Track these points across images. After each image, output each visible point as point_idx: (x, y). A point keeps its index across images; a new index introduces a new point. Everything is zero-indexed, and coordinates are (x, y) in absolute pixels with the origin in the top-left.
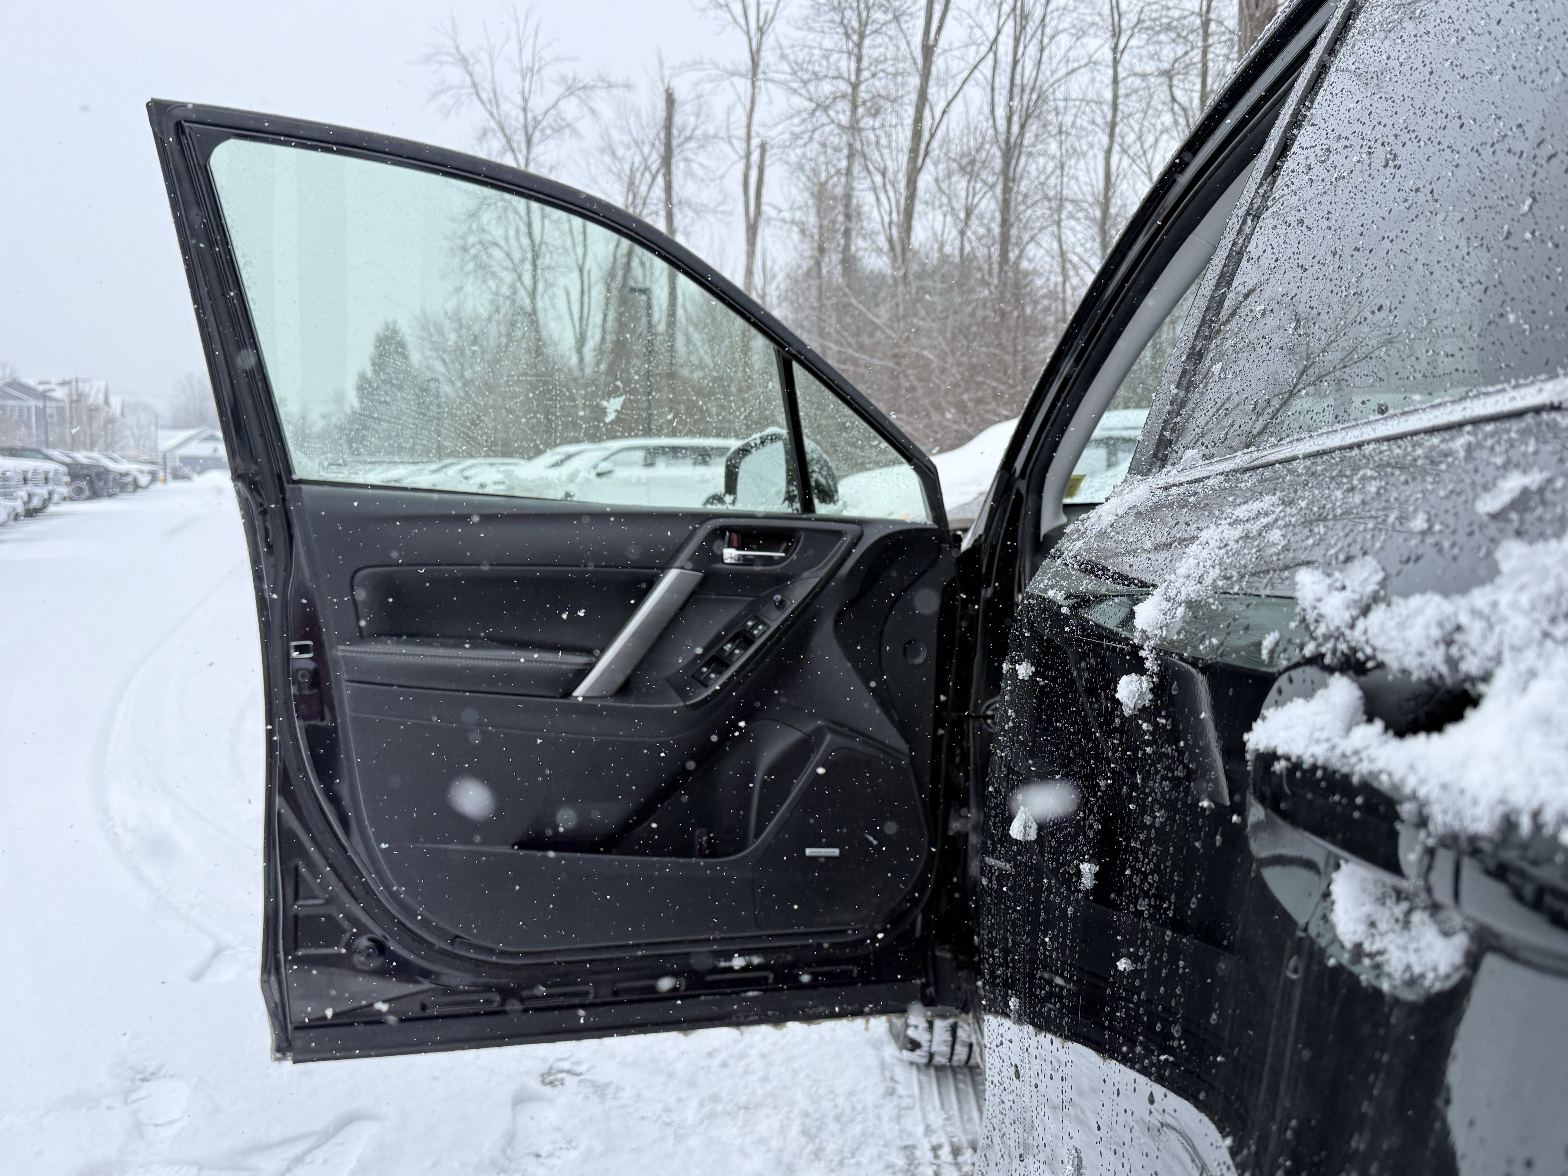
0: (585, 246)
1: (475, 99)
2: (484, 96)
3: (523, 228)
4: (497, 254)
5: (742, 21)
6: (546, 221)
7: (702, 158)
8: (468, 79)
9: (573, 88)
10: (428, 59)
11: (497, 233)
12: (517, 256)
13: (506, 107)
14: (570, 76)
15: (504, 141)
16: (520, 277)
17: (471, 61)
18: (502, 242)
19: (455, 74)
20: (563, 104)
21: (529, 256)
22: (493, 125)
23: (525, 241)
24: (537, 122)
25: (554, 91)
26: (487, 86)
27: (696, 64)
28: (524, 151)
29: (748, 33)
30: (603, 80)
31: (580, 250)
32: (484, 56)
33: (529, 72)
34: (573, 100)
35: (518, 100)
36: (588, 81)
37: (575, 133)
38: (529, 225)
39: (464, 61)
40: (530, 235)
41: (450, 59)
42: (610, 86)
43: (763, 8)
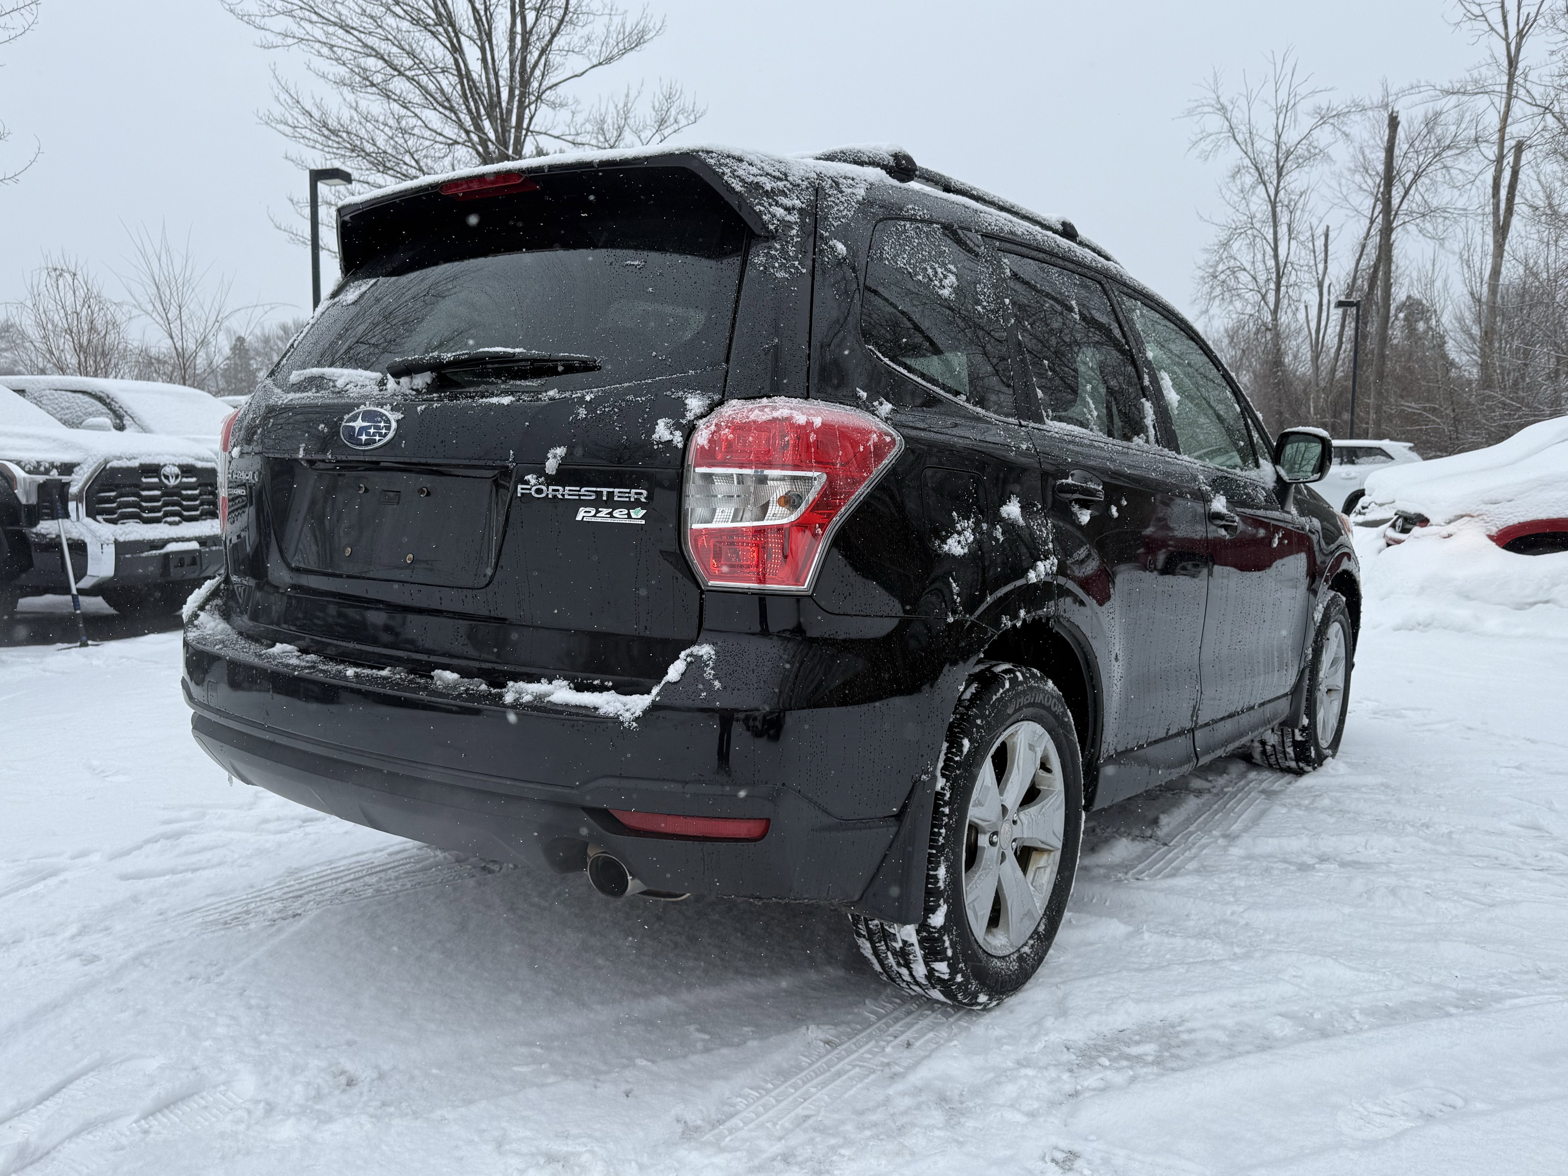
0: (1326, 262)
1: (1232, 140)
2: (1240, 138)
3: (1270, 251)
4: (1244, 277)
5: (1500, 28)
6: (1293, 242)
7: (1461, 163)
8: (1227, 124)
9: (1324, 117)
10: (1190, 113)
11: (1245, 259)
12: (1262, 278)
13: (1259, 144)
14: (1324, 106)
15: (1257, 175)
16: (1264, 297)
17: (1230, 108)
18: (1248, 267)
19: (1215, 122)
20: (1315, 133)
21: (1274, 276)
22: (1247, 162)
23: (1271, 263)
24: (1288, 153)
25: (1306, 122)
26: (1243, 128)
27: (1414, 88)
28: (1275, 183)
29: (1506, 39)
30: (1356, 105)
31: (1321, 267)
32: (1242, 103)
33: (1282, 110)
34: (1327, 128)
35: (1272, 137)
36: (1341, 108)
37: (1328, 158)
38: (1275, 250)
39: (1223, 109)
40: (1276, 256)
41: (1211, 110)
42: (1364, 109)
43: (1524, 11)
